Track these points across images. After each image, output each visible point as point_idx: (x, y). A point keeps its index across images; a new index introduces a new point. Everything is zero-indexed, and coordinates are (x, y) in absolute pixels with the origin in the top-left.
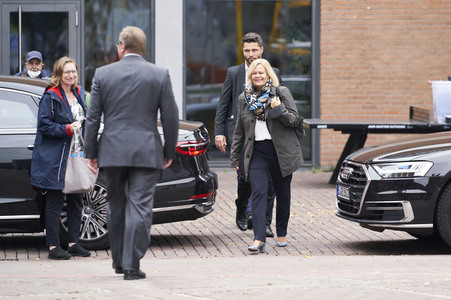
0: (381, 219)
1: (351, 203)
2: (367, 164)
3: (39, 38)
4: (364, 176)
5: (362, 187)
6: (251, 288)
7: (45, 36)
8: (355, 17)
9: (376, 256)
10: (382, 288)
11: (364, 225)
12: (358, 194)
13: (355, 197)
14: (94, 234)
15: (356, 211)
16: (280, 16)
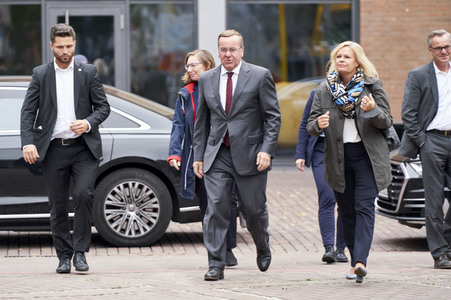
0: (419, 216)
1: (390, 200)
2: (405, 162)
3: (90, 42)
4: (402, 174)
5: (400, 184)
6: (290, 283)
7: (95, 41)
8: (394, 19)
9: (414, 253)
10: (419, 283)
11: (403, 222)
12: (397, 191)
13: (394, 195)
14: (138, 231)
15: (394, 208)
16: (323, 19)
